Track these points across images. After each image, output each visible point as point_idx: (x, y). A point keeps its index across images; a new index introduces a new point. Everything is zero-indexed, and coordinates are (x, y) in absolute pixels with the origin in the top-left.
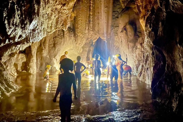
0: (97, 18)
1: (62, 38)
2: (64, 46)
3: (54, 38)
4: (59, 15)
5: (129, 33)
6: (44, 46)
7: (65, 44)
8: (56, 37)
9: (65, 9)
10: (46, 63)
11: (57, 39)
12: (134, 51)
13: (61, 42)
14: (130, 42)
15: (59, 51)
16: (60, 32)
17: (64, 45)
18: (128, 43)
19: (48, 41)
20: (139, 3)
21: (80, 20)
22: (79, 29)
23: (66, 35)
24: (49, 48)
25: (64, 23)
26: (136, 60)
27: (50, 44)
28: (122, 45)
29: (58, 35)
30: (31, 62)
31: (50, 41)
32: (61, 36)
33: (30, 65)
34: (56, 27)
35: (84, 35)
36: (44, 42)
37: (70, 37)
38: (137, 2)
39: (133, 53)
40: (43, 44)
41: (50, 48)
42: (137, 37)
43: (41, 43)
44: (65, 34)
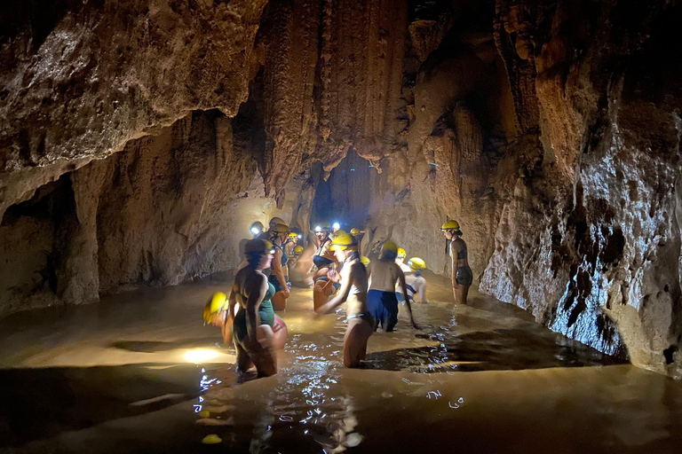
0: (345, 80)
1: (205, 152)
2: (215, 185)
3: (172, 152)
4: (205, 42)
5: (464, 139)
6: (131, 182)
7: (218, 177)
8: (181, 148)
9: (232, 17)
10: (143, 251)
11: (185, 154)
12: (484, 208)
13: (205, 168)
14: (468, 173)
15: (196, 203)
16: (200, 130)
17: (217, 180)
18: (461, 176)
19: (150, 163)
20: (511, 25)
21: (283, 78)
22: (280, 117)
23: (224, 139)
24: (154, 190)
25: (226, 83)
26: (506, 244)
27: (159, 177)
28: (433, 184)
29: (189, 139)
30: (74, 252)
31: (157, 164)
32: (203, 146)
33: (68, 266)
34: (193, 93)
35: (296, 141)
36: (133, 168)
37: (239, 148)
38: (503, 22)
39: (479, 216)
40: (129, 172)
41: (157, 193)
42: (493, 154)
43: (118, 169)
44: (218, 135)
